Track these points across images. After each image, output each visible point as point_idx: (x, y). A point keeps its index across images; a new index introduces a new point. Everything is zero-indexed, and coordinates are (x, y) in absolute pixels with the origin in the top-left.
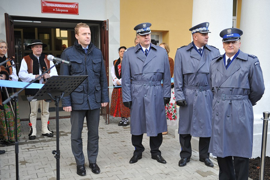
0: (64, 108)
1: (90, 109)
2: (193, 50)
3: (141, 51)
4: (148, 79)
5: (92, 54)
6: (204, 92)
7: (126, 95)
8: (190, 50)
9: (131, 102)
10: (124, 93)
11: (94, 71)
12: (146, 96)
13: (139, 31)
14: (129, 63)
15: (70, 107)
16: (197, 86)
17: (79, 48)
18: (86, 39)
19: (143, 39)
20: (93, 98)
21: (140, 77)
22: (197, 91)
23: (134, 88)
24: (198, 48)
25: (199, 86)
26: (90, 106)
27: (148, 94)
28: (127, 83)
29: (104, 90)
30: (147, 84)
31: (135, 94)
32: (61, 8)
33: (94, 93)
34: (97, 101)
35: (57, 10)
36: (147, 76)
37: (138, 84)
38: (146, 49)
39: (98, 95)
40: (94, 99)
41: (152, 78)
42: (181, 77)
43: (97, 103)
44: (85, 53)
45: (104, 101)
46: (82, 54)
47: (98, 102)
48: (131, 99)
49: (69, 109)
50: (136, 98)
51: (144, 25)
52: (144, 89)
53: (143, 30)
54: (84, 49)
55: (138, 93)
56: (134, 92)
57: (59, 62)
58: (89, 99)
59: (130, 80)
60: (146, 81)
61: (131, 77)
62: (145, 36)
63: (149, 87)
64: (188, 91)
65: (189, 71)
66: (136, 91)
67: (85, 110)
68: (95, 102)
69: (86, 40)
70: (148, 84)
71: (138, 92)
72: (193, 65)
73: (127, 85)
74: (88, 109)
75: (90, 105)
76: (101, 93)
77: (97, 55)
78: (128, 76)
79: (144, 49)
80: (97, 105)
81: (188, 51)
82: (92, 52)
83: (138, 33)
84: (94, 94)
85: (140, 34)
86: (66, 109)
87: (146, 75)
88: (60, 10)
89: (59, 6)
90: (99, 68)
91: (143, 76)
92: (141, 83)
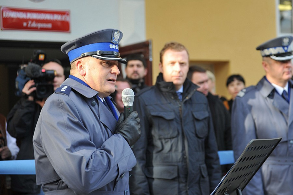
3: (275, 94)
5: (190, 102)
11: (197, 136)
21: (282, 149)
29: (214, 175)
32: (38, 21)
37: (280, 163)
38: (284, 91)
44: (178, 100)
46: (173, 101)
53: (280, 50)
55: (280, 185)
66: (274, 179)
71: (281, 181)
76: (210, 182)
77: (199, 104)
79: (280, 90)
84: (198, 185)
88: (36, 23)
89: (35, 16)
90: (206, 130)
91: (291, 147)
92: (286, 161)
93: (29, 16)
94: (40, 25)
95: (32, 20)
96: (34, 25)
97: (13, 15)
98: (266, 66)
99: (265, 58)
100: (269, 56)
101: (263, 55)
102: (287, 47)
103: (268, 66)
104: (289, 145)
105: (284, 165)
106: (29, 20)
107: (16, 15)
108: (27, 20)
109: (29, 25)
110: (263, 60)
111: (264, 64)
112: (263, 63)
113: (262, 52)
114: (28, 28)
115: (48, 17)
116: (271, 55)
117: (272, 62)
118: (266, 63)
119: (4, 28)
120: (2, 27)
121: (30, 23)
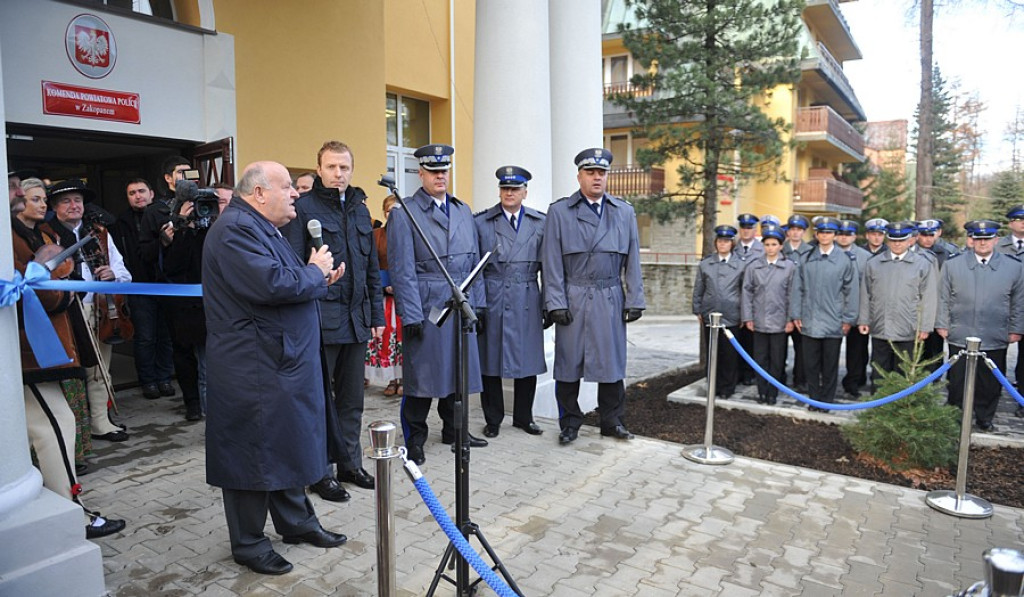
2: (583, 206)
3: (434, 206)
4: (460, 268)
6: (605, 291)
8: (575, 206)
13: (426, 159)
16: (591, 278)
17: (330, 198)
18: (334, 179)
19: (431, 178)
22: (593, 290)
24: (591, 202)
25: (597, 279)
29: (376, 296)
30: (458, 279)
32: (95, 105)
33: (362, 304)
36: (458, 261)
37: (438, 279)
40: (360, 317)
42: (560, 261)
43: (364, 325)
45: (378, 323)
47: (366, 323)
51: (437, 149)
53: (433, 159)
58: (353, 318)
60: (456, 272)
62: (436, 172)
64: (573, 290)
65: (575, 249)
72: (583, 237)
76: (372, 304)
81: (572, 207)
83: (422, 164)
84: (360, 307)
85: (425, 166)
87: (457, 258)
88: (92, 107)
89: (91, 98)
91: (450, 263)
93: (83, 96)
94: (98, 111)
95: (88, 103)
96: (90, 109)
97: (61, 94)
102: (440, 156)
104: (449, 261)
106: (84, 102)
108: (80, 103)
109: (84, 109)
111: (420, 173)
115: (109, 100)
119: (48, 112)
120: (46, 110)
121: (84, 106)
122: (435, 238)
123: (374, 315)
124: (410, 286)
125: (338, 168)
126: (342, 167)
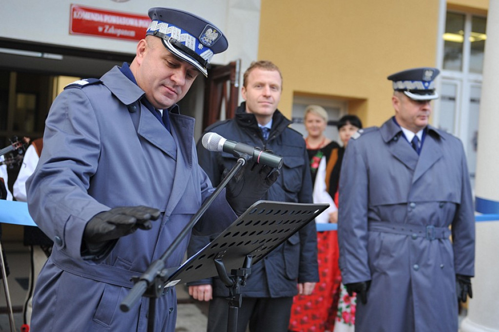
0: (193, 290)
1: (267, 296)
3: (401, 139)
4: (423, 220)
5: (280, 143)
7: (354, 261)
9: (369, 283)
10: (349, 257)
11: (284, 187)
12: (416, 270)
14: (368, 171)
15: (209, 288)
17: (248, 125)
18: (262, 99)
19: (414, 109)
20: (278, 265)
21: (399, 213)
23: (377, 242)
26: (270, 286)
27: (423, 262)
28: (360, 227)
29: (309, 245)
30: (420, 235)
31: (383, 262)
32: (117, 27)
33: (282, 251)
34: (288, 273)
35: (108, 30)
36: (421, 211)
37: (395, 231)
38: (416, 137)
39: (292, 258)
40: (280, 267)
41: (434, 218)
43: (288, 279)
44: (262, 139)
45: (307, 277)
46: (256, 139)
47: (290, 277)
48: (369, 274)
49: (204, 293)
50: (385, 273)
52: (414, 247)
53: (419, 85)
54: (260, 128)
55: (392, 260)
56: (378, 256)
57: (246, 156)
58: (266, 267)
59: (365, 219)
60: (418, 225)
61: (369, 210)
63: (425, 243)
66: (385, 251)
67: (254, 296)
68: (281, 276)
69: (259, 102)
70: (423, 235)
71: (394, 255)
73: (359, 233)
74: (261, 294)
75: (270, 283)
76: (301, 256)
77: (293, 146)
78: (361, 207)
79: (410, 135)
80: (288, 286)
82: (280, 136)
84: (280, 254)
86: (198, 292)
87: (420, 208)
88: (114, 30)
89: (114, 20)
90: (298, 182)
91: (410, 212)
92: (403, 230)
93: (107, 19)
94: (119, 32)
95: (111, 25)
96: (112, 31)
97: (87, 16)
98: (396, 102)
99: (397, 93)
100: (402, 91)
101: (396, 88)
102: (429, 82)
103: (399, 104)
104: (409, 209)
105: (400, 234)
106: (107, 24)
107: (90, 16)
108: (103, 24)
109: (106, 31)
110: (394, 95)
111: (395, 100)
112: (393, 99)
113: (395, 83)
114: (103, 35)
115: (132, 22)
116: (406, 90)
117: (405, 99)
118: (397, 98)
119: (73, 32)
120: (71, 30)
121: (107, 27)
122: (394, 179)
123: (302, 269)
124: (354, 235)
125: (268, 87)
126: (272, 87)
